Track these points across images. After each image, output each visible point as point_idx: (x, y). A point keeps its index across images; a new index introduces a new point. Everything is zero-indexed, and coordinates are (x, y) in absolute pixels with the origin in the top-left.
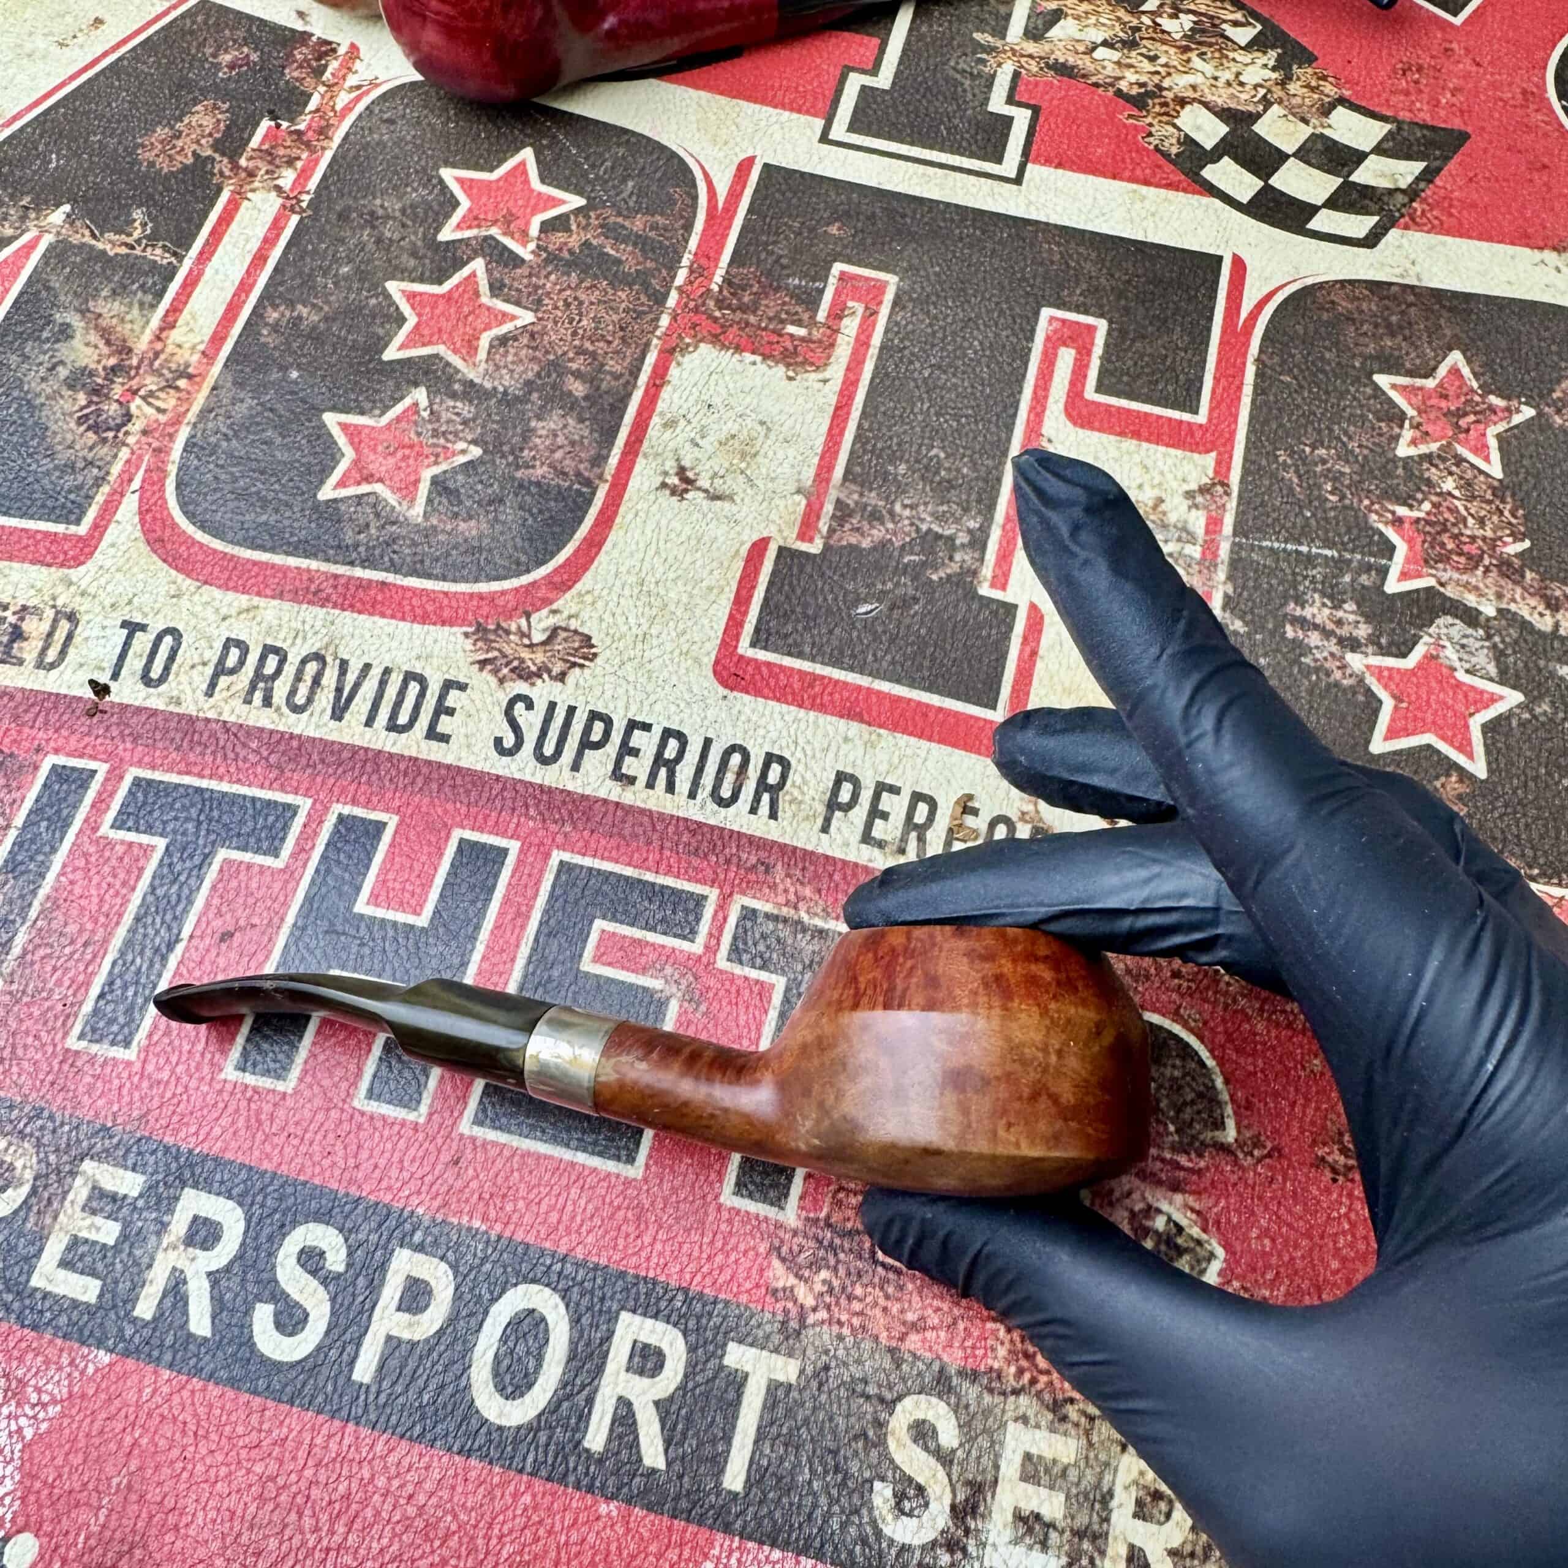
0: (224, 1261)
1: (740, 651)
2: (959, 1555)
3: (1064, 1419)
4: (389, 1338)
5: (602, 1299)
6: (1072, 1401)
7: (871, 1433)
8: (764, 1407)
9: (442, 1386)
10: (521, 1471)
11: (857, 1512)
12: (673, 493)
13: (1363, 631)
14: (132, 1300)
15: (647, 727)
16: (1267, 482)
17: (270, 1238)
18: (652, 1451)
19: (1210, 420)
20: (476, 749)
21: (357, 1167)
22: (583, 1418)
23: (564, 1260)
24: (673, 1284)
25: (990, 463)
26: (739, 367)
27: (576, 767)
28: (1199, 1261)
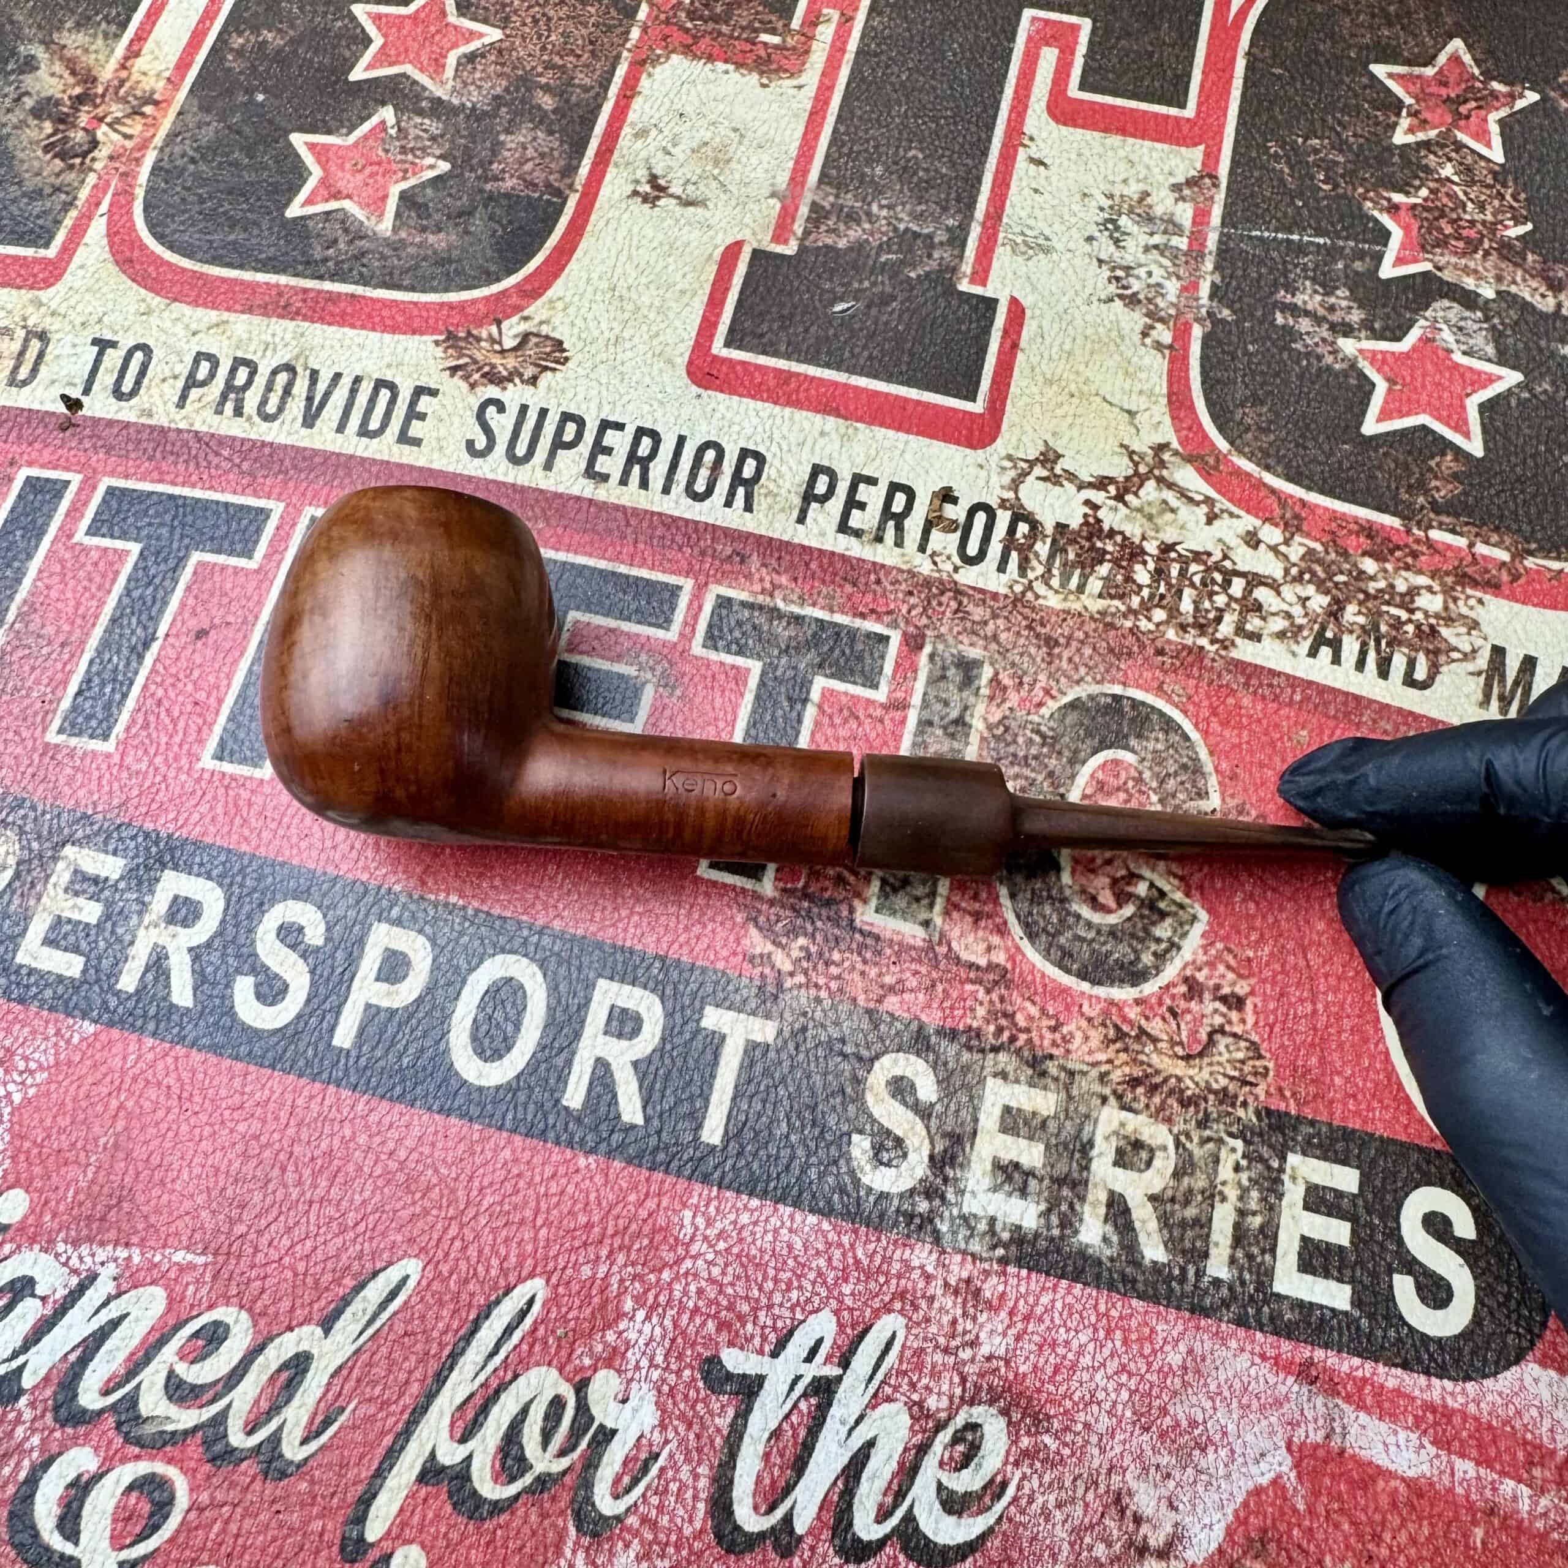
0: (203, 938)
1: (715, 350)
2: (937, 1202)
3: (1043, 1074)
4: (368, 1006)
5: (579, 969)
6: (1051, 1057)
7: (849, 1090)
8: (741, 1067)
9: (422, 1050)
10: (500, 1128)
11: (835, 1162)
12: (646, 199)
13: (1356, 316)
14: (114, 974)
15: (620, 427)
16: (1256, 174)
17: (249, 917)
18: (630, 1109)
19: (1199, 112)
20: (448, 452)
21: (334, 847)
22: (563, 1079)
23: (541, 933)
24: (651, 951)
25: (969, 162)
26: (712, 76)
27: (548, 466)
28: (1181, 924)
